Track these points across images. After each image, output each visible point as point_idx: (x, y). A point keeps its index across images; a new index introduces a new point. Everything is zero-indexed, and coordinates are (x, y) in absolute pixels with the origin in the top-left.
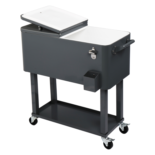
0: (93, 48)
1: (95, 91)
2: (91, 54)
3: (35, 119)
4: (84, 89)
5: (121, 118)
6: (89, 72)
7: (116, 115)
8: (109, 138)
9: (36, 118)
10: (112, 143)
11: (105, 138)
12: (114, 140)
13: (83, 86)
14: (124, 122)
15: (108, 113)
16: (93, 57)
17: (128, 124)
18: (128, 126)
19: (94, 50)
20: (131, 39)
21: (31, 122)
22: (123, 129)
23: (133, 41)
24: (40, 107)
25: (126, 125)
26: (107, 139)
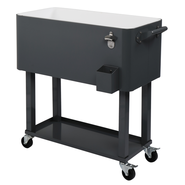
0: (111, 32)
1: (112, 92)
2: (107, 40)
3: (29, 138)
4: (97, 90)
5: (148, 140)
6: (105, 66)
7: (140, 136)
8: (129, 164)
9: (31, 138)
10: (133, 171)
11: (125, 164)
12: (137, 166)
13: (95, 87)
14: (151, 145)
15: (130, 133)
16: (110, 45)
17: (157, 149)
18: (157, 150)
19: (112, 35)
20: (162, 26)
21: (24, 144)
22: (151, 155)
23: (165, 29)
24: (37, 123)
25: (154, 149)
26: (127, 165)
